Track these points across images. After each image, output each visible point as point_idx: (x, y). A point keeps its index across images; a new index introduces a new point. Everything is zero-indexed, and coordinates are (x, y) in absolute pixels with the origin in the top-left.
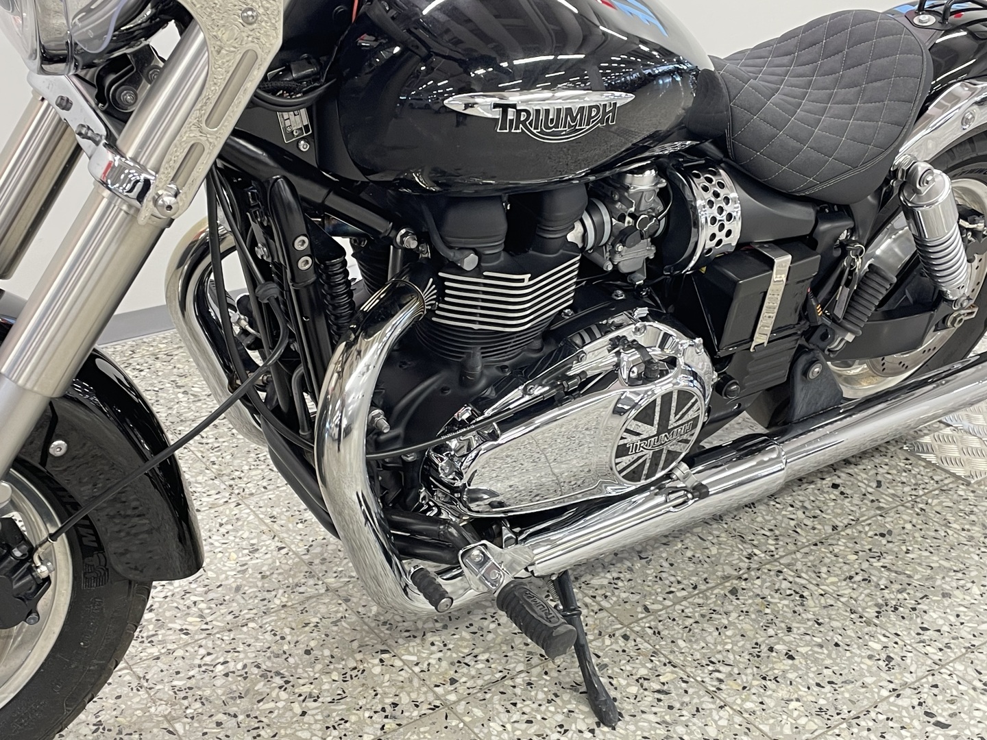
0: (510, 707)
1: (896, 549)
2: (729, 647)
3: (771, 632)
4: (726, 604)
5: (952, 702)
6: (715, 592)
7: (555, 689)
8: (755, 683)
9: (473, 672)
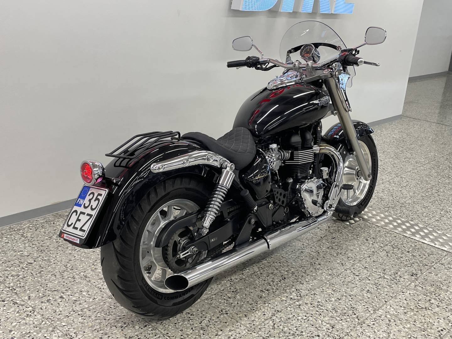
0: (259, 278)
1: (337, 241)
2: (305, 263)
3: (313, 260)
4: (301, 255)
5: (359, 271)
6: (298, 252)
7: (268, 274)
8: (313, 270)
9: (247, 272)
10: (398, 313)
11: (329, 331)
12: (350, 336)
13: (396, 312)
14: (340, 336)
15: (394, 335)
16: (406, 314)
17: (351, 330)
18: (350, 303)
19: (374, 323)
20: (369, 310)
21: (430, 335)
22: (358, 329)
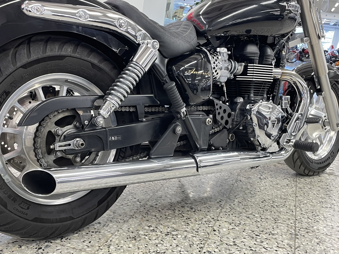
10: (177, 192)
11: (111, 217)
12: (135, 218)
13: (174, 192)
14: (125, 220)
15: (179, 211)
16: (184, 193)
17: (134, 212)
18: (128, 190)
19: (156, 203)
20: (149, 193)
21: (212, 206)
22: (141, 210)
